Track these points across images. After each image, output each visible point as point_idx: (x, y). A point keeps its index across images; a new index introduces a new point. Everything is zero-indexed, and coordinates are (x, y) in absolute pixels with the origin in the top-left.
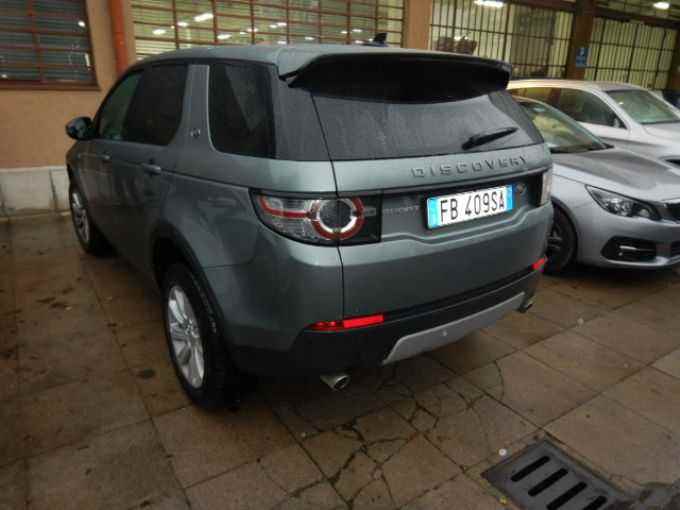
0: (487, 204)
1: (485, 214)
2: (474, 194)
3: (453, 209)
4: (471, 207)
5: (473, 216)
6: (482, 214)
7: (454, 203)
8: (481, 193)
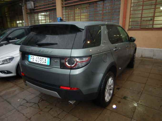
0: (41, 60)
1: (40, 63)
2: (38, 57)
3: (33, 59)
4: (37, 60)
5: (37, 62)
6: (39, 63)
7: (33, 57)
8: (40, 57)
